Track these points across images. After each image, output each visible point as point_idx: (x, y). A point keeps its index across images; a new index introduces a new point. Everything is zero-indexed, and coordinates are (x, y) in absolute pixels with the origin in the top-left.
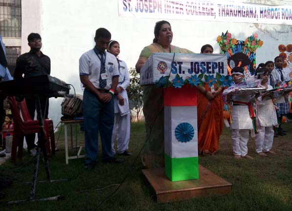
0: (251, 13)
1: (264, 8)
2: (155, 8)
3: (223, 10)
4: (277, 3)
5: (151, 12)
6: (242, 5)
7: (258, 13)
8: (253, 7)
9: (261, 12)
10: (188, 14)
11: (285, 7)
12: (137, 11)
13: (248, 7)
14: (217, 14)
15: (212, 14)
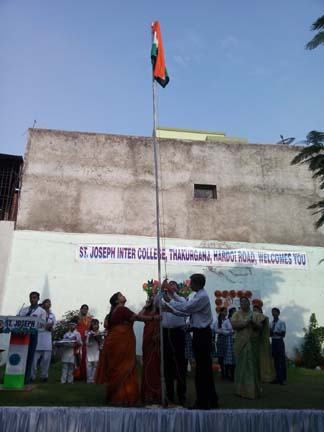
0: (204, 257)
1: (218, 252)
2: (108, 254)
3: (175, 254)
4: (232, 246)
5: (105, 257)
6: (194, 250)
7: (212, 257)
8: (206, 251)
9: (215, 255)
10: (140, 258)
11: (242, 250)
12: (92, 257)
13: (200, 251)
14: (169, 258)
15: (164, 258)
